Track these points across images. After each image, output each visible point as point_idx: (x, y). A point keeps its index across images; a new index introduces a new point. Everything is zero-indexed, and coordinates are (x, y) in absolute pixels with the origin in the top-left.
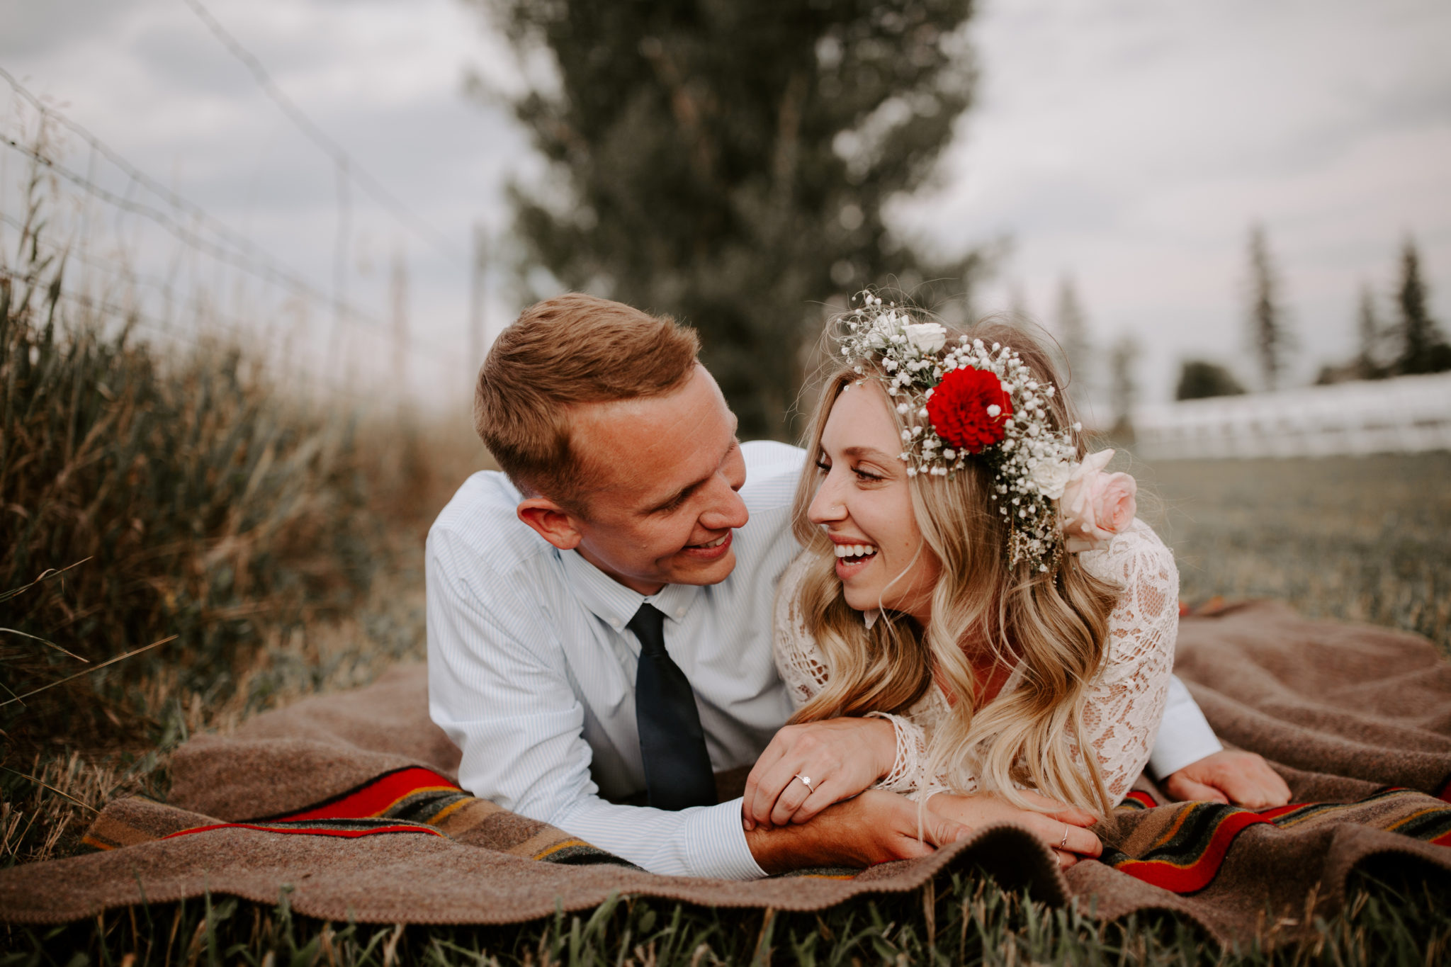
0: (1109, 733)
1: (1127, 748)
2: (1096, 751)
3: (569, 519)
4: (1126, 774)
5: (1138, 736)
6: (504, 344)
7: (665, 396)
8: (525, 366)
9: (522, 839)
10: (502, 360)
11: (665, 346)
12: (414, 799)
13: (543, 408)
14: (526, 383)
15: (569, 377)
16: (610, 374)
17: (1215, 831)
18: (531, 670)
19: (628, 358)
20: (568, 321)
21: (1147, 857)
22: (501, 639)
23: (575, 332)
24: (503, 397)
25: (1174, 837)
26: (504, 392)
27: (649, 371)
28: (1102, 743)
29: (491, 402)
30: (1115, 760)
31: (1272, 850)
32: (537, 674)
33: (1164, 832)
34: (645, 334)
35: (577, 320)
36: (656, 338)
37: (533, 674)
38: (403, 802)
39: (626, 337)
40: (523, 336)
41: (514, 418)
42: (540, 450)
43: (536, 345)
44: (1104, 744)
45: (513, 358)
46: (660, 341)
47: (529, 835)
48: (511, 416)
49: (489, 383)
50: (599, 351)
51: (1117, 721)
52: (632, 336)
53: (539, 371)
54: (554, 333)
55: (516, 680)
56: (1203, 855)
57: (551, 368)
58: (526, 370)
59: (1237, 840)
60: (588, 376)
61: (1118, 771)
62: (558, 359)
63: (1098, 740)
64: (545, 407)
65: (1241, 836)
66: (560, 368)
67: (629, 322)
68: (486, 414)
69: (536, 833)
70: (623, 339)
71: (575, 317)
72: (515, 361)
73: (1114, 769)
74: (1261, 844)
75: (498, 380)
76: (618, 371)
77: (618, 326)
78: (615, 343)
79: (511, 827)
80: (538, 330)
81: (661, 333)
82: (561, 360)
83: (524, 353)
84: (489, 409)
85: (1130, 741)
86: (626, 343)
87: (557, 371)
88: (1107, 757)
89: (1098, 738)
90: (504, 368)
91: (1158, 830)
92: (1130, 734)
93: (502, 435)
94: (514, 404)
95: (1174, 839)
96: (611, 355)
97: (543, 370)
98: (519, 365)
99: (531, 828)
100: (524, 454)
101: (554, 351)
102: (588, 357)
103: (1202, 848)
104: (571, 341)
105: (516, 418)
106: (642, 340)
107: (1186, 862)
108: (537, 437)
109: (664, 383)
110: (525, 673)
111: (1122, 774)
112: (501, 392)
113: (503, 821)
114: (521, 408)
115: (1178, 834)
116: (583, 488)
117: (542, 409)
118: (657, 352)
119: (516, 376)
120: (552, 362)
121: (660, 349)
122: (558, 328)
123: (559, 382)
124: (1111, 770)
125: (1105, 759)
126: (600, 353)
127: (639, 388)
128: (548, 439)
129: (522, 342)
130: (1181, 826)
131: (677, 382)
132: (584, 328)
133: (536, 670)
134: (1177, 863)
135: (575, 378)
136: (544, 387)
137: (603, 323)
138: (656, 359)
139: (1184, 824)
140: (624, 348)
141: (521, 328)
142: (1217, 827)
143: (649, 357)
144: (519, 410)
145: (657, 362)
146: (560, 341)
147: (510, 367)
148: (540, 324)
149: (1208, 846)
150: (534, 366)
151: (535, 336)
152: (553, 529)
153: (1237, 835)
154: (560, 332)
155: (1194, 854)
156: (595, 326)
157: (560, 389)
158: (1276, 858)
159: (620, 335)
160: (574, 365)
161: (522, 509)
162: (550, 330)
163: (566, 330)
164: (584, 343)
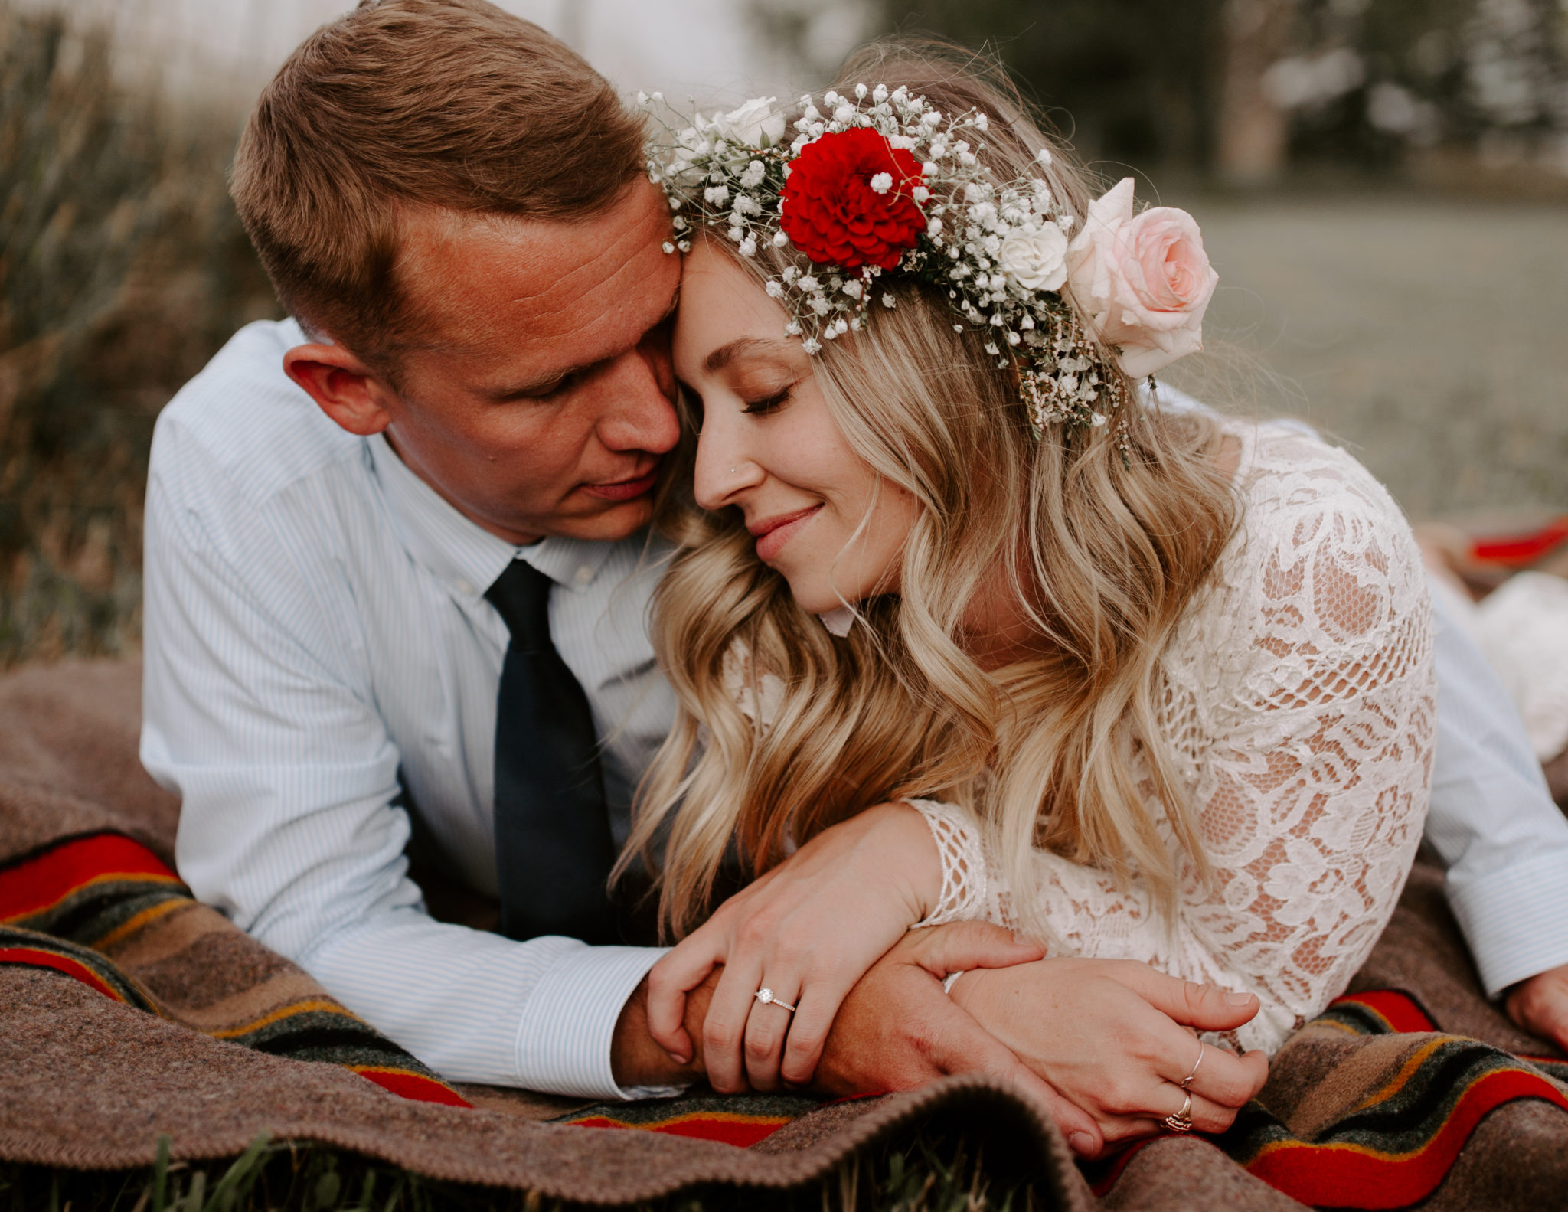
0: (1276, 852)
1: (1320, 887)
2: (1256, 883)
3: (370, 385)
4: (1325, 937)
5: (1344, 871)
6: (313, 59)
7: (570, 222)
8: (343, 112)
9: (243, 985)
10: (306, 90)
11: (591, 134)
12: (97, 892)
13: (358, 196)
14: (336, 143)
15: (414, 151)
16: (486, 162)
17: (1460, 1098)
18: (300, 683)
19: (521, 141)
20: (435, 48)
21: (1325, 1135)
22: (255, 626)
23: (440, 73)
24: (291, 156)
25: (1396, 1095)
26: (296, 147)
27: (553, 172)
28: (1267, 869)
29: (270, 159)
30: (1296, 907)
31: (1528, 1158)
32: (312, 691)
33: (1380, 1084)
34: (561, 101)
35: (449, 50)
36: (579, 116)
37: (304, 691)
38: (80, 895)
39: (528, 100)
40: (350, 56)
41: (304, 202)
42: (340, 264)
43: (368, 80)
44: (1270, 873)
45: (324, 90)
46: (585, 122)
47: (255, 980)
48: (300, 196)
49: (274, 124)
50: (474, 115)
51: (1292, 831)
52: (538, 99)
53: (363, 127)
54: (404, 65)
55: (271, 701)
56: (1434, 1138)
57: (386, 127)
58: (340, 118)
59: (1483, 1125)
60: (445, 156)
61: (1306, 927)
62: (401, 115)
63: (1257, 861)
64: (362, 194)
65: (1492, 1118)
66: (399, 131)
67: (538, 73)
68: (256, 178)
69: (265, 979)
70: (521, 102)
71: (448, 44)
72: (326, 96)
73: (1297, 923)
74: (1512, 1143)
75: (289, 122)
76: (500, 160)
77: (518, 78)
78: (504, 107)
79: (231, 962)
80: (380, 53)
81: (590, 107)
82: (406, 118)
83: (344, 87)
84: (264, 171)
85: (1325, 876)
86: (526, 109)
87: (393, 136)
88: (1281, 898)
89: (1255, 857)
90: (306, 106)
91: (1373, 1080)
92: (1324, 863)
93: (277, 224)
94: (308, 174)
95: (1394, 1100)
96: (492, 128)
97: (370, 128)
98: (331, 107)
99: (260, 968)
100: (311, 266)
101: (398, 99)
102: (452, 123)
103: (1435, 1126)
104: (430, 88)
105: (307, 203)
106: (552, 113)
107: (1402, 1148)
108: (339, 243)
109: (574, 201)
110: (289, 689)
111: (1315, 934)
112: (290, 145)
113: (220, 949)
114: (319, 185)
115: (1403, 1092)
116: (400, 339)
117: (354, 194)
118: (576, 141)
119: (321, 123)
120: (388, 117)
121: (581, 137)
122: (414, 59)
123: (395, 155)
124: (1290, 924)
125: (1276, 901)
126: (473, 120)
127: (530, 200)
128: (356, 247)
129: (345, 66)
130: (1410, 1078)
131: (598, 202)
132: (459, 69)
133: (308, 685)
134: (1381, 1149)
135: (422, 155)
136: (366, 157)
137: (493, 68)
138: (571, 154)
139: (1415, 1075)
140: (519, 120)
141: (350, 39)
142: (1464, 1093)
143: (558, 147)
144: (315, 188)
145: (572, 161)
146: (411, 82)
147: (315, 105)
148: (384, 43)
149: (1444, 1124)
150: (357, 116)
151: (371, 62)
152: (341, 397)
153: (1485, 1116)
154: (415, 67)
155: (1421, 1135)
156: (479, 70)
157: (392, 170)
158: (1533, 1173)
159: (517, 94)
160: (425, 131)
161: (293, 358)
162: (398, 58)
163: (426, 64)
164: (451, 96)
